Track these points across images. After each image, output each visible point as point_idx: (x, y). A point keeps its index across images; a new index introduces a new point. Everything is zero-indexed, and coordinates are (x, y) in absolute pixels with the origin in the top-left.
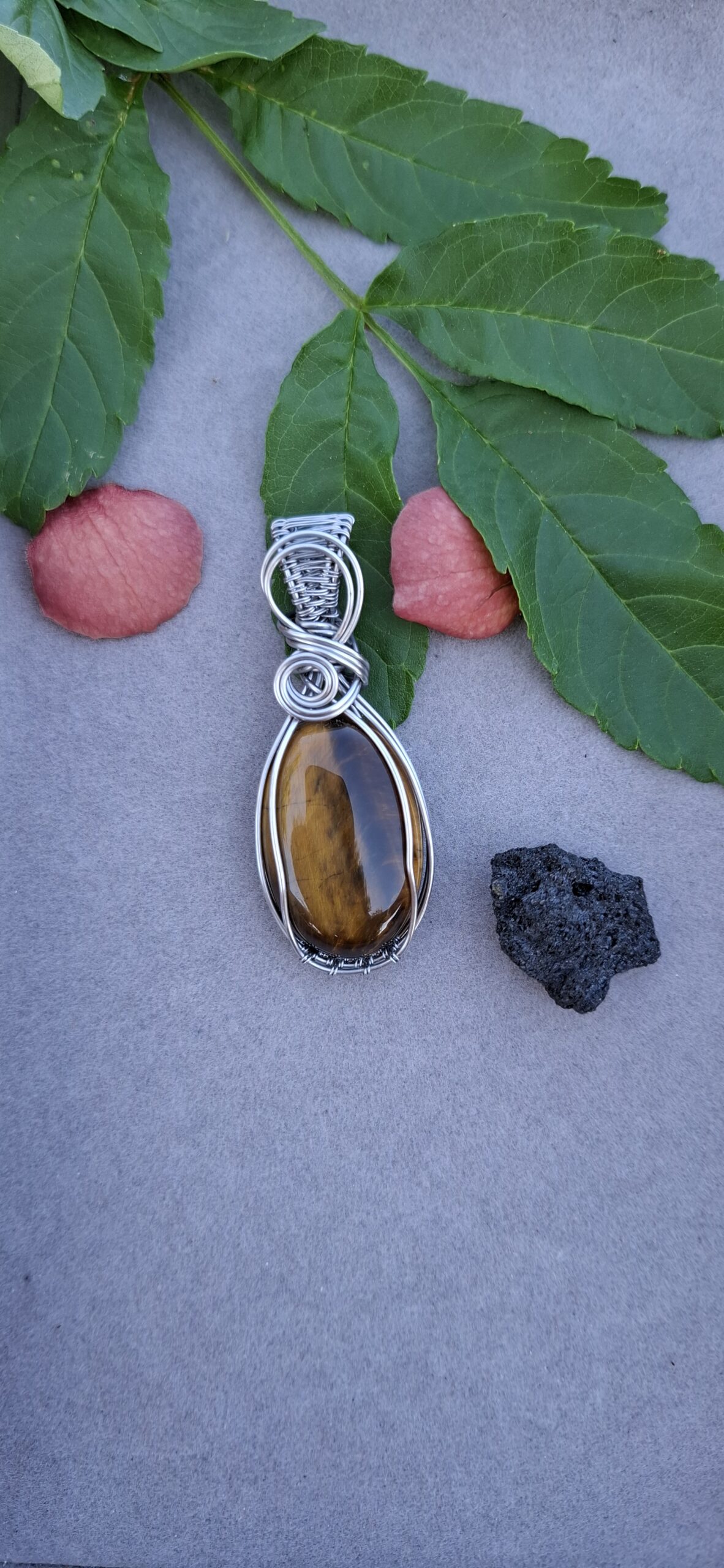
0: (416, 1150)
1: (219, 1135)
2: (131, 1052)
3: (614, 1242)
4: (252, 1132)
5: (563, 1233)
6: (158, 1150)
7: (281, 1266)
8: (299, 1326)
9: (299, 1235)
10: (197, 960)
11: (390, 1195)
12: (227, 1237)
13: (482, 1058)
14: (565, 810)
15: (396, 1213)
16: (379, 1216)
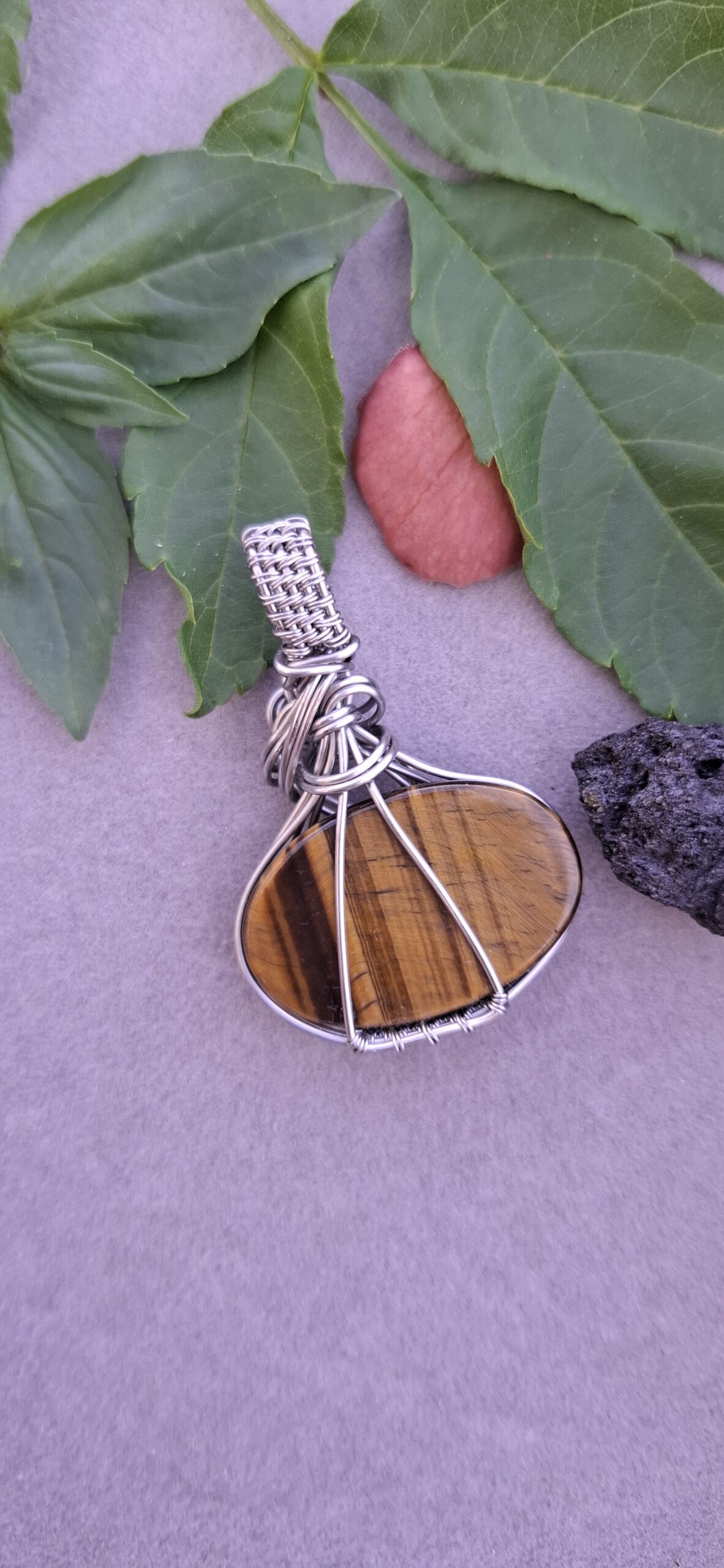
0: (338, 1313)
1: (82, 1296)
3: (599, 1418)
4: (123, 1292)
5: (532, 1410)
7: (170, 1453)
8: (198, 1521)
9: (191, 1416)
10: (38, 1077)
11: (306, 1368)
12: (101, 1417)
15: (316, 1390)
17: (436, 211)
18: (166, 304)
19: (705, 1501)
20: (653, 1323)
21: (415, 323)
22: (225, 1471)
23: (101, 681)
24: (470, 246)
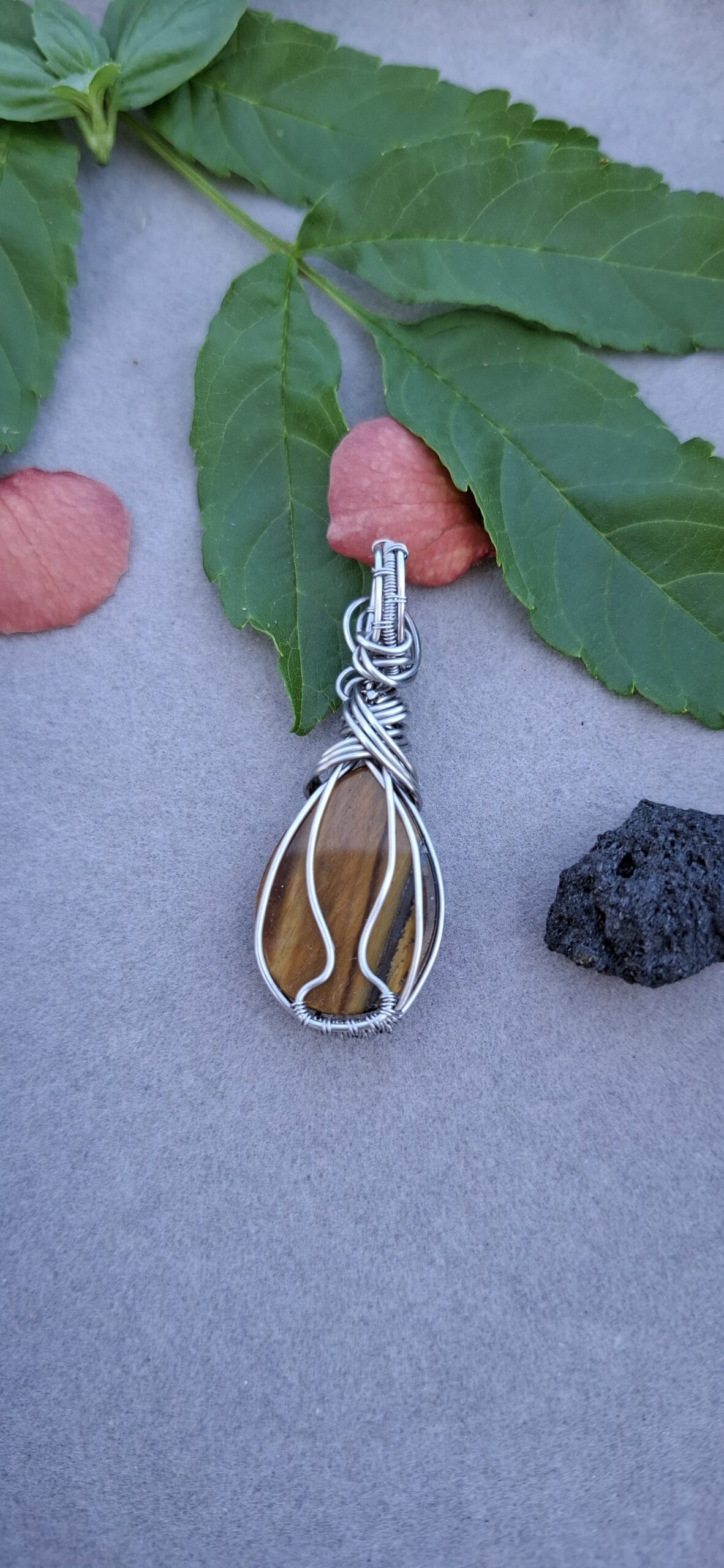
0: (424, 1219)
1: (177, 1218)
2: (64, 1121)
3: (684, 1319)
4: (217, 1211)
5: (619, 1312)
6: (101, 1243)
7: (263, 1385)
8: (292, 1464)
9: (284, 1342)
10: (140, 1001)
11: (396, 1279)
12: (193, 1351)
13: (495, 1092)
14: (565, 788)
15: (406, 1304)
16: (384, 1309)
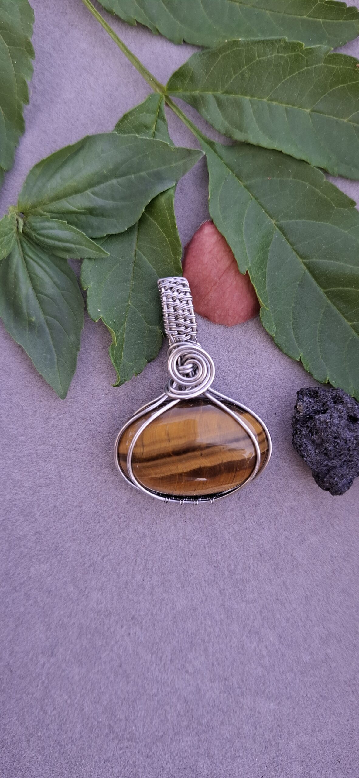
3: (303, 697)
15: (174, 688)
17: (219, 158)
18: (99, 202)
19: (351, 732)
20: (326, 653)
21: (211, 210)
22: (134, 728)
23: (73, 372)
24: (234, 174)
